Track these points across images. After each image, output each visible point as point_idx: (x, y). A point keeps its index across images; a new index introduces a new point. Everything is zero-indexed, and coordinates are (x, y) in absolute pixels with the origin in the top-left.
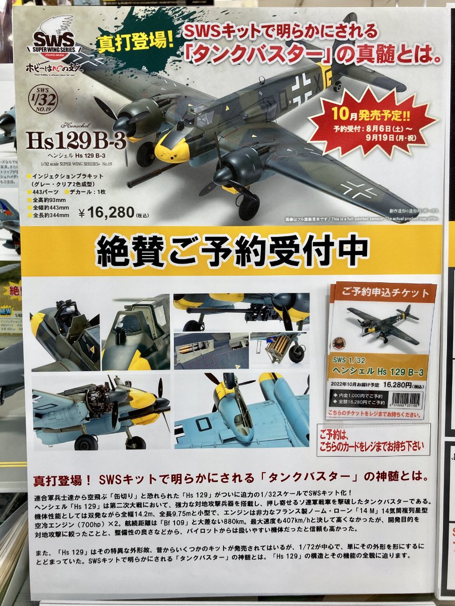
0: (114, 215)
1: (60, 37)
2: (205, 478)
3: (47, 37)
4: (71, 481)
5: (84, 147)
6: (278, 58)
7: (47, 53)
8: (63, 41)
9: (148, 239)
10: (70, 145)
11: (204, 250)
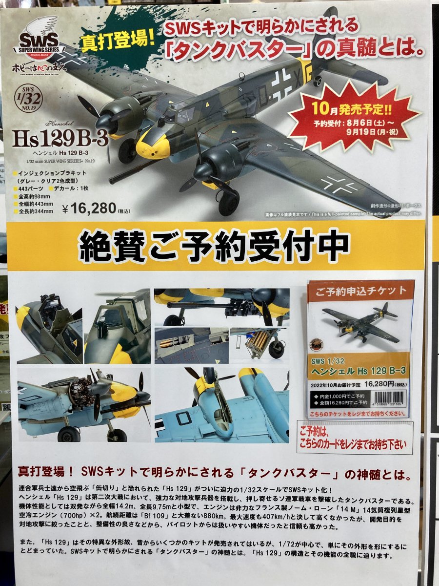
0: (96, 211)
1: (45, 38)
2: (185, 472)
3: (33, 38)
4: (54, 472)
5: (67, 145)
6: (258, 54)
7: (32, 53)
8: (48, 42)
9: (129, 234)
10: (54, 143)
11: (185, 246)
